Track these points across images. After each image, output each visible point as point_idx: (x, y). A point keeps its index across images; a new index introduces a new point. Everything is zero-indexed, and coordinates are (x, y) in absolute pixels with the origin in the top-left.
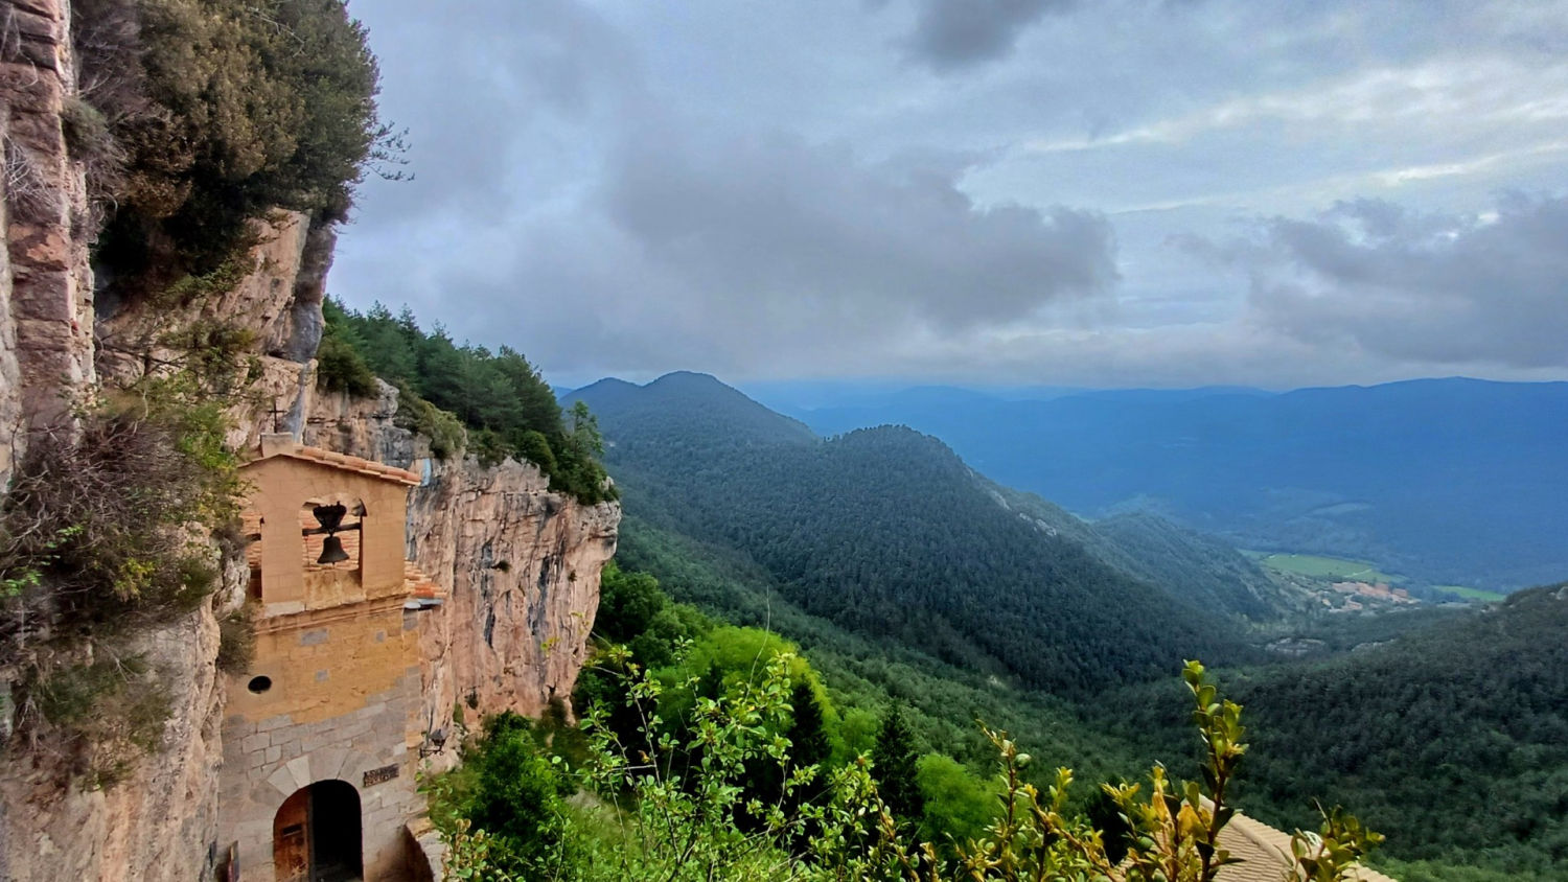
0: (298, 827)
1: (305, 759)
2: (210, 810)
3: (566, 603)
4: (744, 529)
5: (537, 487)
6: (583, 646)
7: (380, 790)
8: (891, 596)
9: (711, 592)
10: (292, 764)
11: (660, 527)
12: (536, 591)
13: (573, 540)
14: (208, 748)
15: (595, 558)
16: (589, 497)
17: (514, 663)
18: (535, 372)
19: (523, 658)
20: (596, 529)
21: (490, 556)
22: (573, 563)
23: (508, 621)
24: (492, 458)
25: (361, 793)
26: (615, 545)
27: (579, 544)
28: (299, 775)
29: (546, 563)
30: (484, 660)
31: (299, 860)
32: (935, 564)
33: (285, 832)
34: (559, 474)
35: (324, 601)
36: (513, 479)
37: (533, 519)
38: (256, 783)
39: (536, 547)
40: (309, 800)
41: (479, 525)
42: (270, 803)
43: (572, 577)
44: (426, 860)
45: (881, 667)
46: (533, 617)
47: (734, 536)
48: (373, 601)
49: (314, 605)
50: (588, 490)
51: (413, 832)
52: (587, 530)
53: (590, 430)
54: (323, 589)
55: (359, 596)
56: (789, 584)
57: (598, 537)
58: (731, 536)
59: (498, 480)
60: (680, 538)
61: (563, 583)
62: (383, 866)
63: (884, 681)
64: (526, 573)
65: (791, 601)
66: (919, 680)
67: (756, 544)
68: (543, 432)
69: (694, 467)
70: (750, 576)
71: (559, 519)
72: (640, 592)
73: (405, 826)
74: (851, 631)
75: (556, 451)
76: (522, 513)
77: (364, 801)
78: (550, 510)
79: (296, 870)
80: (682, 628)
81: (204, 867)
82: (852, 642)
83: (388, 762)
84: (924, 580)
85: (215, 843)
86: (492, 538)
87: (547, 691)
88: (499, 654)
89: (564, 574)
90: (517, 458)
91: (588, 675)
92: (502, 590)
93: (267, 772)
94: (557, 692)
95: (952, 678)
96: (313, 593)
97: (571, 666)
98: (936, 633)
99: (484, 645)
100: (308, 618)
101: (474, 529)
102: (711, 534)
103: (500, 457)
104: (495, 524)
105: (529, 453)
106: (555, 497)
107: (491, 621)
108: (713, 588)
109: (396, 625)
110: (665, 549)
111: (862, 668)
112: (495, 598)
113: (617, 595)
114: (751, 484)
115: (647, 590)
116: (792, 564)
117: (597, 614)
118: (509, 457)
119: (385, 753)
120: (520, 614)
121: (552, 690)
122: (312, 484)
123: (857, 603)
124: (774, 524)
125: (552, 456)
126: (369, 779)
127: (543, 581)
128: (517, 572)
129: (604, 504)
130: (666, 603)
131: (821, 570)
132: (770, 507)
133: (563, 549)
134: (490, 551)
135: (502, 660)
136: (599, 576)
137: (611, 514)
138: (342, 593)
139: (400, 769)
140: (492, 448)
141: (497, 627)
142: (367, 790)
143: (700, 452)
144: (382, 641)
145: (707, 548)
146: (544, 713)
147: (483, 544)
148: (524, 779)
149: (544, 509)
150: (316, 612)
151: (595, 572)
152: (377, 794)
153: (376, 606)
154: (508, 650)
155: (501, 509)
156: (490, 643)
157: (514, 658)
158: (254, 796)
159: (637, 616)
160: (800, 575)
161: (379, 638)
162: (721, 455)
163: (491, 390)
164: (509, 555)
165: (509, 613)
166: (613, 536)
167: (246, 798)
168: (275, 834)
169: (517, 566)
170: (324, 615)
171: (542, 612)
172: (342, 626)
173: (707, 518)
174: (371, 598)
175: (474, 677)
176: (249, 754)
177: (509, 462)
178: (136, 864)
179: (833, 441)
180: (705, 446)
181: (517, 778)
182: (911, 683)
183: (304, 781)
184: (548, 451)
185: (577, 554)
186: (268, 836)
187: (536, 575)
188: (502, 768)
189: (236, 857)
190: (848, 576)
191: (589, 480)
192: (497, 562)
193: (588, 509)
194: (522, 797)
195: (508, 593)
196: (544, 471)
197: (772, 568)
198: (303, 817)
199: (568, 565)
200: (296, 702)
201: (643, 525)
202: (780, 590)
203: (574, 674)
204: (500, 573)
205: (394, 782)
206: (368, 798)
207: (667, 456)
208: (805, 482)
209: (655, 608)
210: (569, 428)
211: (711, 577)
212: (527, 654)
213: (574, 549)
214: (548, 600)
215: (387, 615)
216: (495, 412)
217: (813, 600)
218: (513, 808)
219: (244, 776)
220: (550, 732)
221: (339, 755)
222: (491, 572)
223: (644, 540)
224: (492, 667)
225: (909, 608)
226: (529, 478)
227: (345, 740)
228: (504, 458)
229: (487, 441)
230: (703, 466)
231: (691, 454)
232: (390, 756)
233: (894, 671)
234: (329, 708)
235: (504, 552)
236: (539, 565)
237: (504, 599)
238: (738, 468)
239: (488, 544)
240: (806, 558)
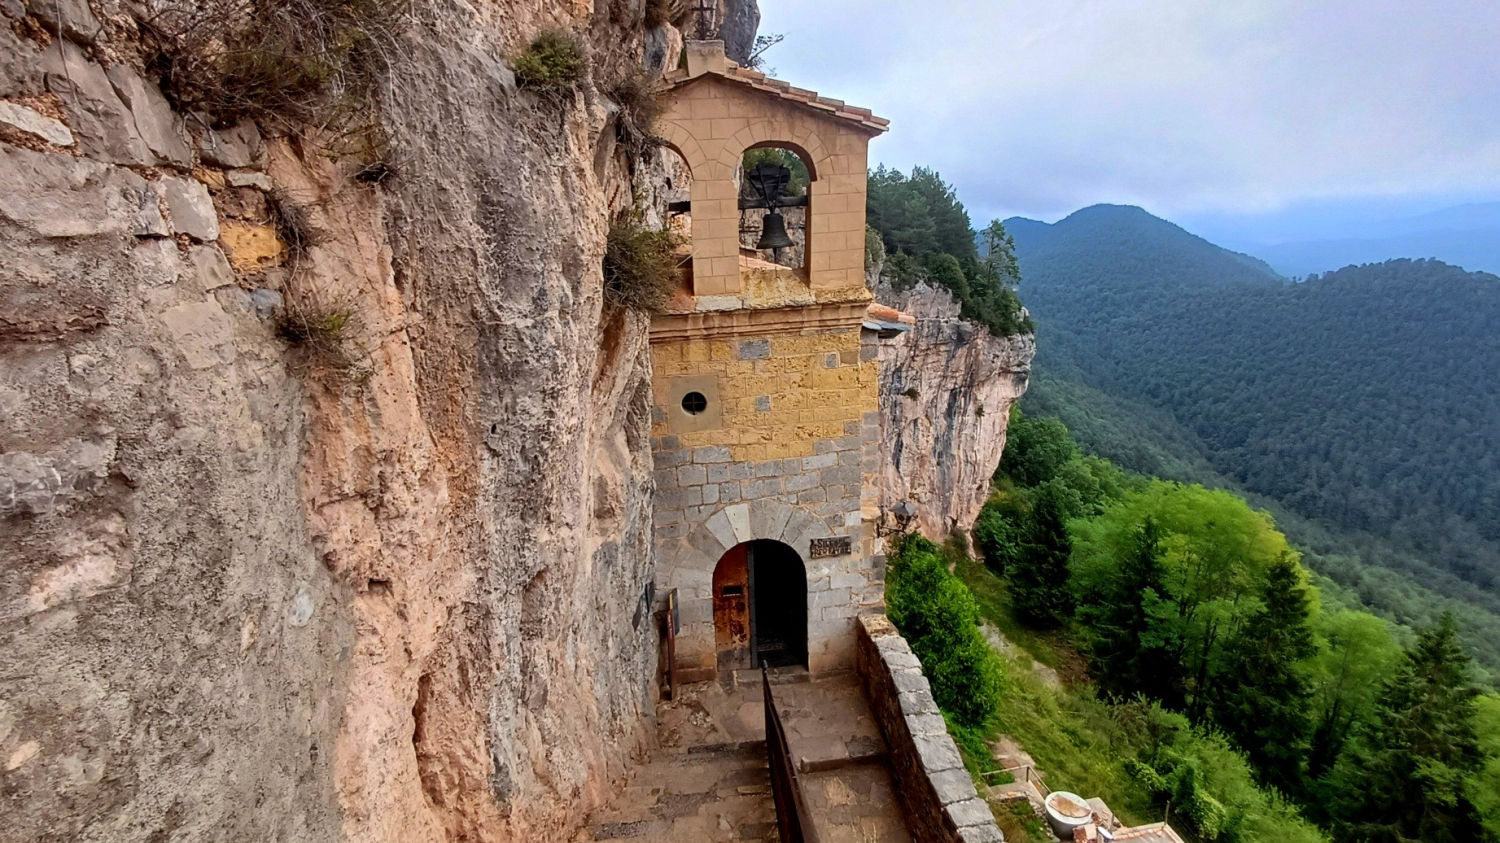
0: (738, 589)
1: (745, 507)
2: (641, 542)
3: (973, 438)
4: (1168, 385)
5: (949, 313)
6: (987, 484)
7: (829, 567)
8: (1379, 480)
9: (1120, 452)
10: (730, 510)
11: (1064, 378)
12: (943, 422)
13: (983, 373)
14: (635, 461)
15: (1004, 395)
16: (1002, 328)
17: (919, 490)
18: (949, 191)
19: (928, 487)
20: (1008, 363)
21: (900, 382)
22: (981, 397)
23: (914, 448)
24: (904, 281)
25: (808, 565)
26: (1027, 382)
27: (988, 378)
28: (738, 527)
29: (954, 394)
30: (891, 483)
31: (740, 630)
32: (1462, 449)
33: (724, 595)
34: (971, 301)
35: (763, 299)
36: (924, 304)
37: (943, 348)
38: (694, 525)
39: (945, 377)
40: (751, 558)
41: (891, 350)
42: (708, 553)
43: (979, 412)
44: (887, 670)
45: (1352, 568)
46: (939, 448)
47: (1154, 393)
48: (825, 306)
49: (753, 302)
50: (1001, 320)
51: (868, 630)
52: (998, 363)
53: (1007, 253)
54: (763, 284)
55: (806, 297)
56: (1222, 453)
57: (1009, 372)
58: (1149, 392)
59: (910, 305)
60: (1087, 390)
61: (970, 418)
62: (830, 660)
63: (1355, 584)
64: (933, 403)
65: (1224, 473)
66: (1413, 593)
67: (1181, 403)
68: (957, 256)
69: (1109, 314)
70: (1170, 438)
71: (969, 350)
72: (1048, 438)
73: (857, 618)
74: (1308, 518)
75: (969, 276)
76: (932, 341)
77: (810, 575)
78: (961, 339)
79: (737, 638)
80: (1094, 482)
81: (639, 607)
82: (1309, 532)
83: (839, 533)
84: (1438, 467)
85: (652, 583)
86: (902, 364)
87: (950, 522)
88: (905, 479)
89: (971, 408)
90: (929, 283)
91: (992, 512)
92: (910, 417)
93: (704, 515)
94: (959, 524)
95: (1471, 600)
96: (752, 288)
97: (973, 502)
98: (1449, 539)
99: (891, 469)
100: (745, 320)
101: (886, 353)
102: (1126, 389)
103: (913, 282)
104: (906, 350)
105: (942, 277)
106: (967, 325)
107: (899, 446)
108: (1123, 447)
109: (851, 347)
110: (1069, 401)
111: (1323, 563)
112: (903, 424)
113: (1022, 439)
114: (1182, 334)
115: (1055, 437)
116: (1229, 429)
117: (1003, 452)
118: (921, 281)
119: (836, 520)
120: (926, 443)
121: (955, 522)
122: (749, 125)
123: (1321, 486)
124: (1209, 381)
125: (965, 280)
126: (819, 548)
127: (950, 414)
128: (924, 401)
129: (1018, 337)
130: (1074, 453)
131: (1270, 440)
132: (1205, 361)
133: (972, 381)
134: (900, 377)
135: (908, 485)
136: (1007, 414)
137: (1026, 345)
138: (786, 292)
139: (853, 545)
140: (905, 271)
141: (905, 453)
142: (813, 563)
143: (1117, 297)
144: (833, 367)
145: (1119, 404)
146: (946, 542)
147: (893, 369)
148: (941, 600)
149: (954, 337)
150: (755, 313)
151: (1003, 410)
152: (826, 571)
153: (828, 315)
154: (914, 477)
155: (912, 336)
156: (898, 467)
157: (919, 485)
158: (692, 539)
159: (1041, 463)
160: (1241, 443)
161: (830, 364)
162: (1143, 300)
163: (904, 211)
164: (917, 382)
165: (916, 440)
166: (1025, 372)
167: (684, 541)
168: (714, 591)
169: (925, 395)
170: (765, 319)
171: (948, 445)
172: (786, 339)
173: (1120, 369)
174: (822, 300)
175: (882, 497)
176: (686, 488)
177: (921, 286)
178: (491, 577)
179: (1308, 281)
180: (1124, 290)
181: (934, 596)
182: (1400, 595)
183: (745, 536)
184: (961, 274)
185: (985, 390)
186: (708, 593)
187: (943, 406)
188: (919, 583)
189: (676, 606)
190: (1313, 451)
191: (1004, 307)
192: (906, 389)
193: (1000, 341)
194: (939, 616)
195: (915, 421)
196: (956, 297)
197: (1202, 432)
198: (745, 578)
199: (976, 399)
200: (734, 432)
201: (1046, 374)
202: (1209, 459)
203: (976, 510)
204: (908, 401)
205: (846, 560)
206: (818, 572)
207: (1078, 301)
208: (1258, 333)
209: (1063, 456)
210: (983, 254)
211: (1122, 436)
212: (932, 483)
213: (983, 383)
214: (954, 433)
215: (841, 331)
216: (909, 233)
217: (1255, 475)
218: (929, 624)
219: (680, 513)
220: (952, 561)
221: (782, 511)
222: (900, 397)
223: (1047, 389)
224: (899, 490)
225: (1406, 500)
226: (940, 304)
227: (789, 493)
228: (917, 282)
229: (900, 264)
230: (1121, 312)
231: (1106, 298)
232: (842, 525)
233: (1372, 574)
234: (772, 448)
235: (914, 379)
236: (946, 396)
237: (912, 426)
238: (1165, 316)
239: (898, 370)
240: (1252, 424)
